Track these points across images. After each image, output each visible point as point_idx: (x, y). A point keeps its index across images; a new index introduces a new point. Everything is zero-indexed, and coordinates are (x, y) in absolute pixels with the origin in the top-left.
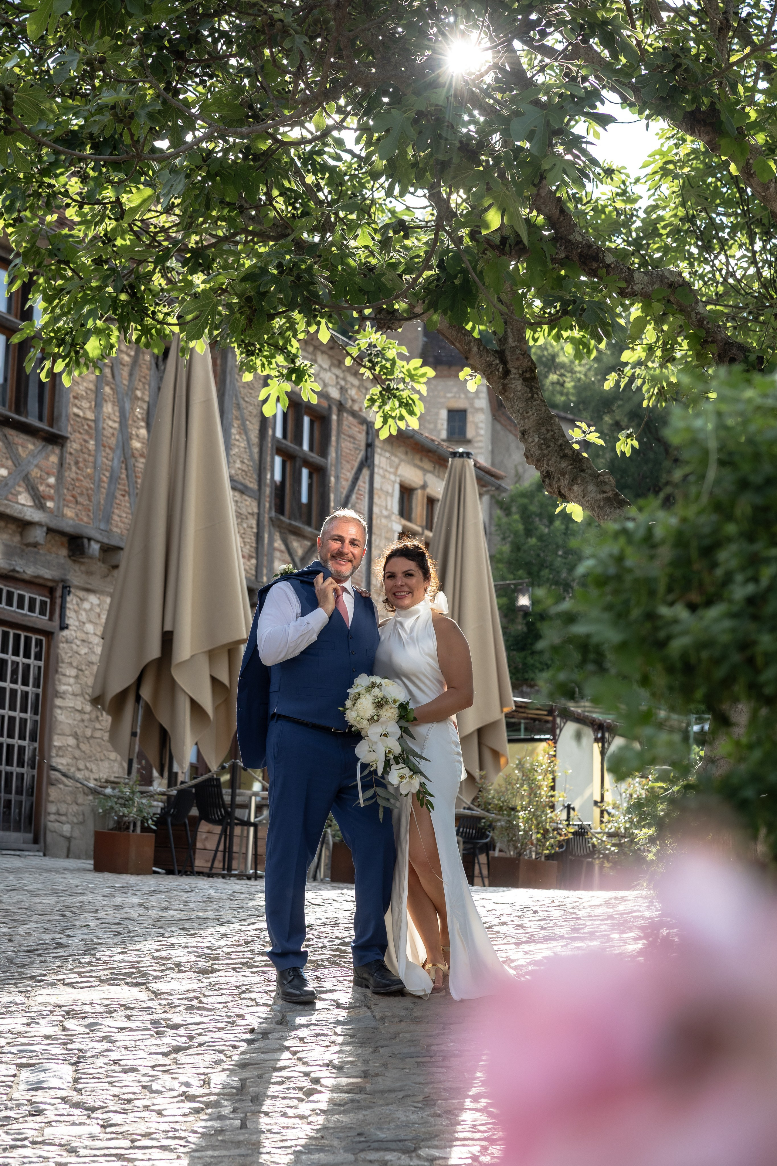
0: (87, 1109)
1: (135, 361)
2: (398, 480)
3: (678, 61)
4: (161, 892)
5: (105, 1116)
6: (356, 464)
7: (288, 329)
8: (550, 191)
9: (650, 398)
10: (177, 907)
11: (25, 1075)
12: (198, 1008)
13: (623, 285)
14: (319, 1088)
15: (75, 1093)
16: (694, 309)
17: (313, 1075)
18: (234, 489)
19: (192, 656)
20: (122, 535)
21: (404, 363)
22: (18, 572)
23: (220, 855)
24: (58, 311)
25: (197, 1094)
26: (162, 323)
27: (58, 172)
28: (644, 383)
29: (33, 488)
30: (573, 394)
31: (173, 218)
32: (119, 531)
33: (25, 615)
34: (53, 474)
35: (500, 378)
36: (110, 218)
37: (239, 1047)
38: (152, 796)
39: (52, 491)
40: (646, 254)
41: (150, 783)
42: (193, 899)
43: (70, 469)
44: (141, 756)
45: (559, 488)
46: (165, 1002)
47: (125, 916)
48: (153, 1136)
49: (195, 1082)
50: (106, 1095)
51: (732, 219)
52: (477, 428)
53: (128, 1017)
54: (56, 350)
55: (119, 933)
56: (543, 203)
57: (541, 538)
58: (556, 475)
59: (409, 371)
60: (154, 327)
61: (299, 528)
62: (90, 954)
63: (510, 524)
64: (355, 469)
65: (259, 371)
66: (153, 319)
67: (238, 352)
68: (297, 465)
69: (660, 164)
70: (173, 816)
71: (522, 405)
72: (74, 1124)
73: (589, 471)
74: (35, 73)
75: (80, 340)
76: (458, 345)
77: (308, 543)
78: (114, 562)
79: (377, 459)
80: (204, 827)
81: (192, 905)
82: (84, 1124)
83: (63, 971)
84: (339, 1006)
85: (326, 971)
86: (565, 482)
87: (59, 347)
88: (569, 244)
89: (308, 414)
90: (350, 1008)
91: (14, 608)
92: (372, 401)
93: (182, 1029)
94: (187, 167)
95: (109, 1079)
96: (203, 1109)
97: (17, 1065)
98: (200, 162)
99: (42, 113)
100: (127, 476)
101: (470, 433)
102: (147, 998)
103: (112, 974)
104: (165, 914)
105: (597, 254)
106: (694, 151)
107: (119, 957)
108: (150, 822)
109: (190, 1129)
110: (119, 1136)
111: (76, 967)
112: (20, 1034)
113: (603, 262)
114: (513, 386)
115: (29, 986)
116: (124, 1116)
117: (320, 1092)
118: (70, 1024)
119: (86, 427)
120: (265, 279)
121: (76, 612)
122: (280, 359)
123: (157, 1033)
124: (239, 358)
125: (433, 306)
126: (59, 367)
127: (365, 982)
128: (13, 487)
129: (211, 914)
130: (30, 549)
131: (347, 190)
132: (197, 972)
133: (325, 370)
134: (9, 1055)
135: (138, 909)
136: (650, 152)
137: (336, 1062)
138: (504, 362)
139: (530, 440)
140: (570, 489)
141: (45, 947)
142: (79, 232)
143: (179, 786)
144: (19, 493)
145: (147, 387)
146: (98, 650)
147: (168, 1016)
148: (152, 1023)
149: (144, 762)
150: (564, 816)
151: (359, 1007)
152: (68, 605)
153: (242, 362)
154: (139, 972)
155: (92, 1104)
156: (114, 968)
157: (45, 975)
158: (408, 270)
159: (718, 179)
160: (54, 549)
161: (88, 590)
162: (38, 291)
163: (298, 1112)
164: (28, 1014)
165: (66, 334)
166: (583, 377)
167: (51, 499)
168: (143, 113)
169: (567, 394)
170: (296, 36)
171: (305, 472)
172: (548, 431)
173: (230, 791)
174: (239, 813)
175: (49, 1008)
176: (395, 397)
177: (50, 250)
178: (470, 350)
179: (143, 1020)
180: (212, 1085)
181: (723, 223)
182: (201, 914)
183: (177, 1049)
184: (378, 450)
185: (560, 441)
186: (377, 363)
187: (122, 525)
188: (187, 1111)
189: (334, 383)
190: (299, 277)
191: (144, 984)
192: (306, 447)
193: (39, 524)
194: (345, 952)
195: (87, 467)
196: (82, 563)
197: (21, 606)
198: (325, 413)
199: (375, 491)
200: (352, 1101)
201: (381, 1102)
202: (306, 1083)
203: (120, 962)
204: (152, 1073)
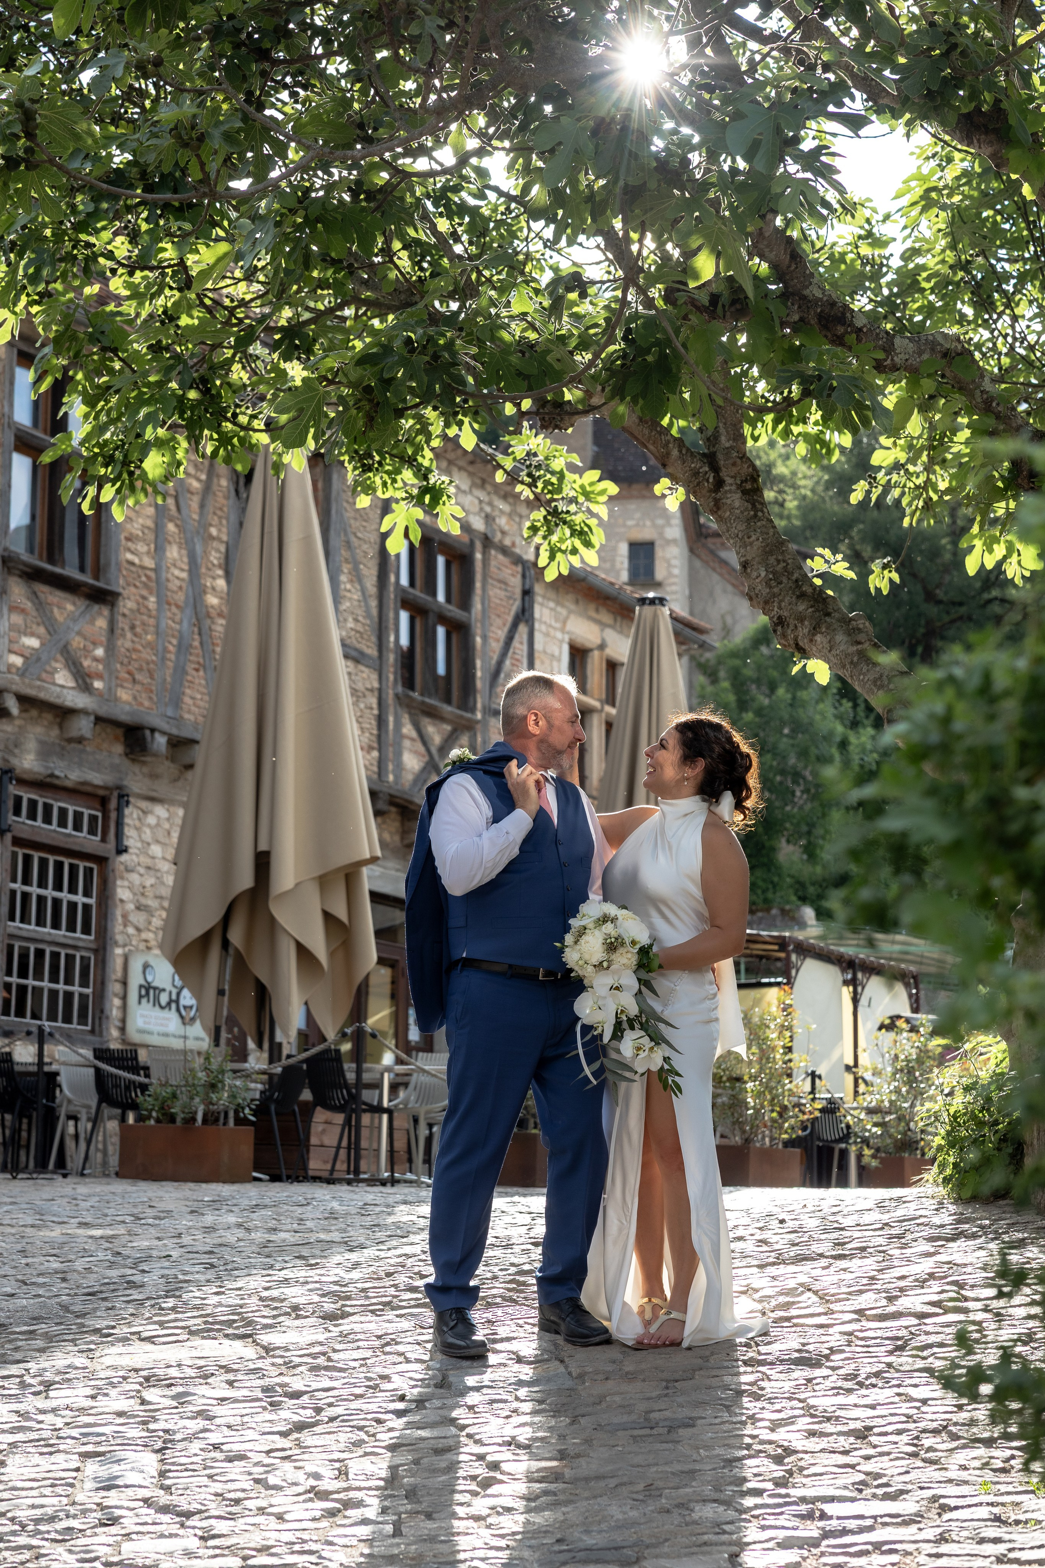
0: (179, 1514)
1: (207, 488)
2: (567, 638)
3: (953, 40)
4: (266, 1206)
5: (205, 1524)
6: (510, 619)
7: (419, 432)
8: (776, 229)
9: (913, 515)
10: (289, 1227)
11: (92, 1468)
12: (326, 1368)
13: (881, 355)
14: (499, 1476)
15: (162, 1492)
16: (978, 386)
17: (489, 1458)
18: (346, 656)
19: (297, 885)
20: (196, 723)
21: (576, 477)
22: (57, 777)
23: (343, 1153)
24: (103, 418)
25: (330, 1489)
26: (247, 428)
27: (99, 225)
28: (903, 494)
29: (74, 663)
30: (796, 517)
31: (256, 287)
32: (192, 718)
33: (69, 835)
34: (101, 644)
35: (710, 491)
36: (171, 288)
37: (385, 1421)
38: (248, 1076)
39: (101, 667)
40: (903, 317)
41: (244, 1058)
42: (311, 1216)
43: (123, 636)
44: (231, 1021)
45: (796, 639)
46: (280, 1361)
47: (220, 1241)
48: (273, 1550)
49: (327, 1472)
50: (205, 1495)
51: (1017, 266)
52: (669, 566)
53: (231, 1383)
54: (102, 471)
55: (213, 1266)
56: (768, 246)
57: (759, 712)
58: (792, 622)
59: (582, 487)
60: (236, 435)
61: (435, 708)
62: (174, 1296)
63: (717, 694)
64: (508, 625)
65: (379, 493)
66: (235, 423)
67: (350, 467)
68: (430, 622)
69: (919, 192)
70: (277, 1102)
71: (742, 527)
72: (162, 1536)
73: (837, 615)
74: (64, 93)
75: (135, 456)
76: (651, 447)
77: (448, 728)
78: (187, 761)
79: (538, 611)
80: (320, 1115)
81: (310, 1224)
82: (176, 1535)
83: (138, 1321)
84: (520, 1360)
85: (499, 1312)
86: (804, 630)
87: (106, 467)
88: (805, 302)
89: (443, 553)
90: (537, 1362)
91: (54, 826)
92: (534, 529)
93: (305, 1397)
94: (277, 211)
95: (208, 1472)
96: (339, 1511)
97: (81, 1455)
98: (293, 204)
99: (77, 137)
100: (201, 643)
101: (660, 574)
102: (255, 1356)
103: (206, 1323)
104: (273, 1237)
105: (844, 314)
106: (965, 173)
107: (215, 1299)
108: (247, 1111)
109: (323, 1539)
110: (226, 1552)
111: (156, 1315)
112: (82, 1410)
113: (851, 324)
114: (729, 501)
115: (92, 1342)
116: (231, 1523)
117: (501, 1482)
118: (151, 1395)
119: (144, 579)
120: (390, 360)
121: (137, 829)
122: (407, 475)
123: (271, 1404)
124: (350, 476)
125: (619, 393)
126: (108, 494)
127: (554, 1326)
128: (48, 662)
129: (336, 1236)
130: (73, 745)
131: (492, 241)
132: (323, 1318)
133: (464, 492)
134: (69, 1441)
135: (236, 1231)
136: (905, 177)
137: (522, 1439)
138: (715, 468)
139: (755, 574)
140: (811, 641)
141: (112, 1287)
142: (129, 308)
143: (284, 1062)
144: (55, 670)
145: (224, 522)
146: (170, 880)
147: (286, 1379)
148: (263, 1391)
149: (236, 1030)
150: (807, 1087)
151: (547, 1360)
152: (127, 820)
153: (356, 481)
154: (243, 1319)
155: (185, 1507)
156: (208, 1315)
157: (113, 1327)
158: (584, 344)
159: (998, 212)
160: (105, 745)
161: (153, 799)
162: (76, 391)
163: (472, 1511)
164: (93, 1383)
165: (116, 449)
166: (809, 493)
167: (100, 677)
168: (217, 133)
169: (789, 517)
170: (427, 18)
171: (441, 631)
172: (778, 561)
173: (354, 1065)
174: (368, 1096)
175: (121, 1373)
176: (565, 523)
177: (91, 334)
178: (668, 454)
179: (251, 1386)
180: (351, 1476)
181: (1005, 271)
182: (322, 1236)
183: (300, 1427)
184: (539, 599)
185: (796, 576)
186: (539, 477)
187: (196, 710)
188: (318, 1514)
189: (477, 509)
190: (436, 357)
191: (250, 1336)
192: (441, 597)
193: (84, 712)
194: (524, 1284)
195: (146, 633)
196: (144, 763)
197: (62, 823)
198: (466, 551)
199: (536, 655)
200: (546, 1493)
201: (586, 1494)
202: (480, 1470)
203: (215, 1306)
204: (267, 1461)
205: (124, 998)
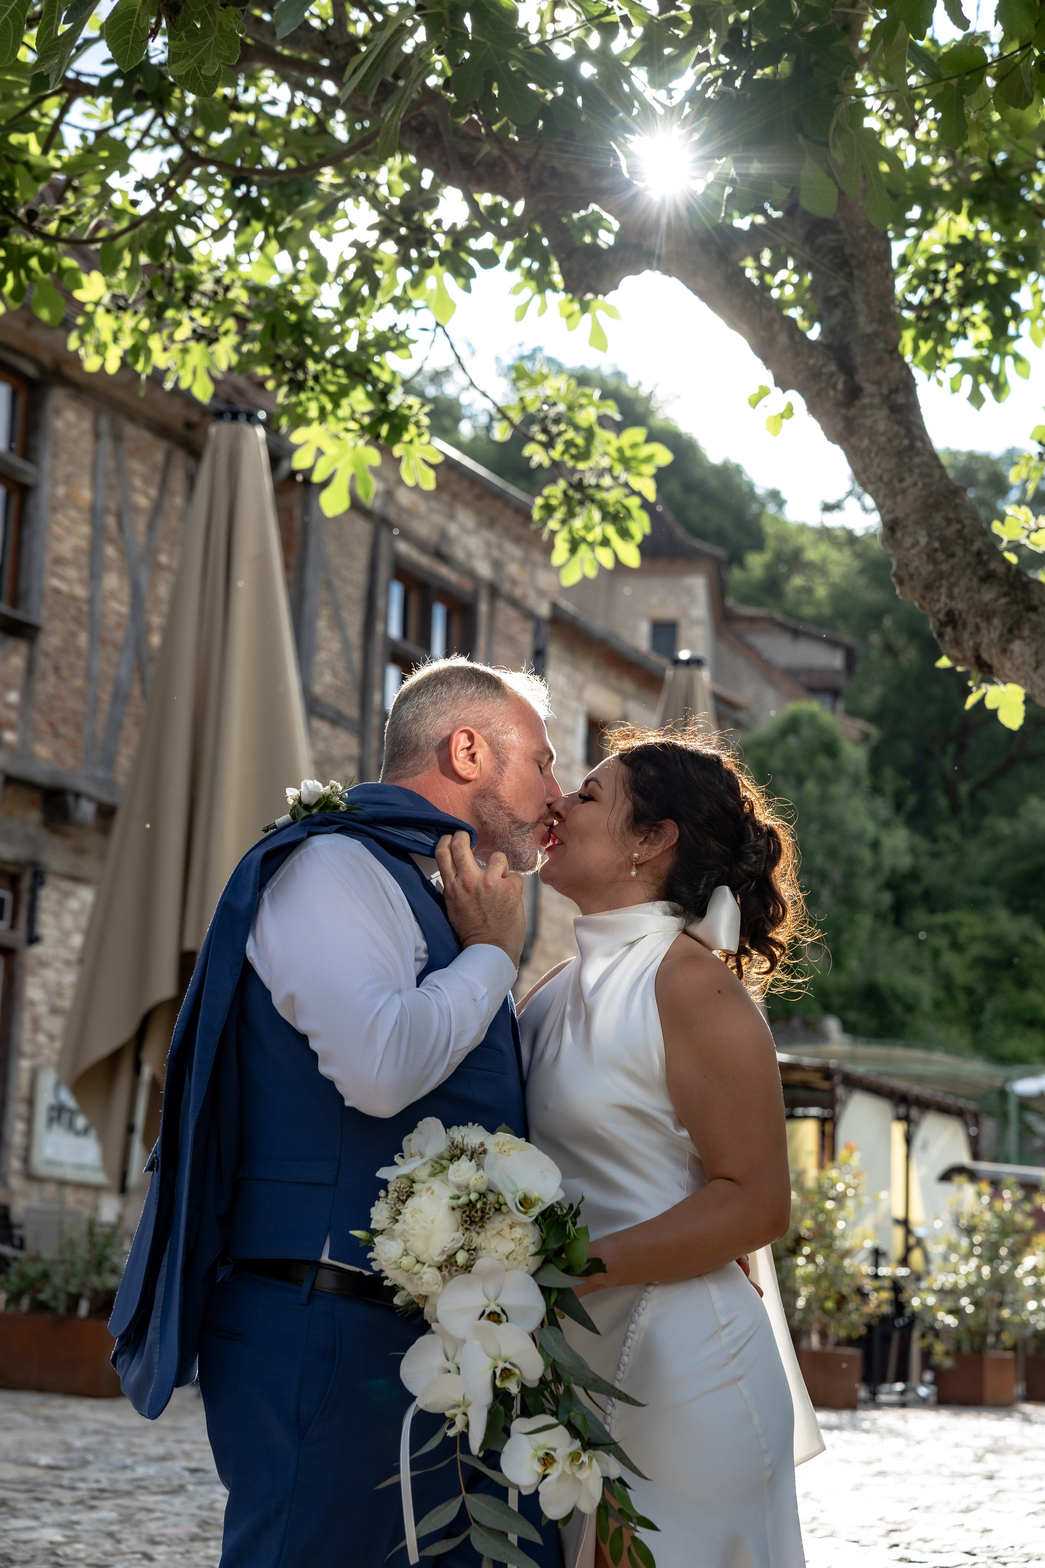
1: (158, 507)
2: (583, 710)
21: (610, 435)
32: (125, 781)
34: (15, 687)
35: (838, 404)
39: (13, 715)
43: (45, 679)
45: (977, 649)
52: (694, 646)
58: (971, 620)
59: (620, 450)
71: (890, 463)
86: (991, 634)
89: (442, 601)
100: (143, 693)
114: (868, 423)
119: (73, 611)
121: (55, 915)
122: (357, 396)
138: (847, 368)
139: (908, 541)
140: (1004, 651)
152: (42, 904)
160: (18, 811)
161: (75, 879)
167: (12, 727)
172: (949, 521)
176: (593, 501)
185: (977, 545)
186: (560, 434)
195: (74, 677)
196: (65, 835)
198: (469, 600)
205: (30, 1121)
